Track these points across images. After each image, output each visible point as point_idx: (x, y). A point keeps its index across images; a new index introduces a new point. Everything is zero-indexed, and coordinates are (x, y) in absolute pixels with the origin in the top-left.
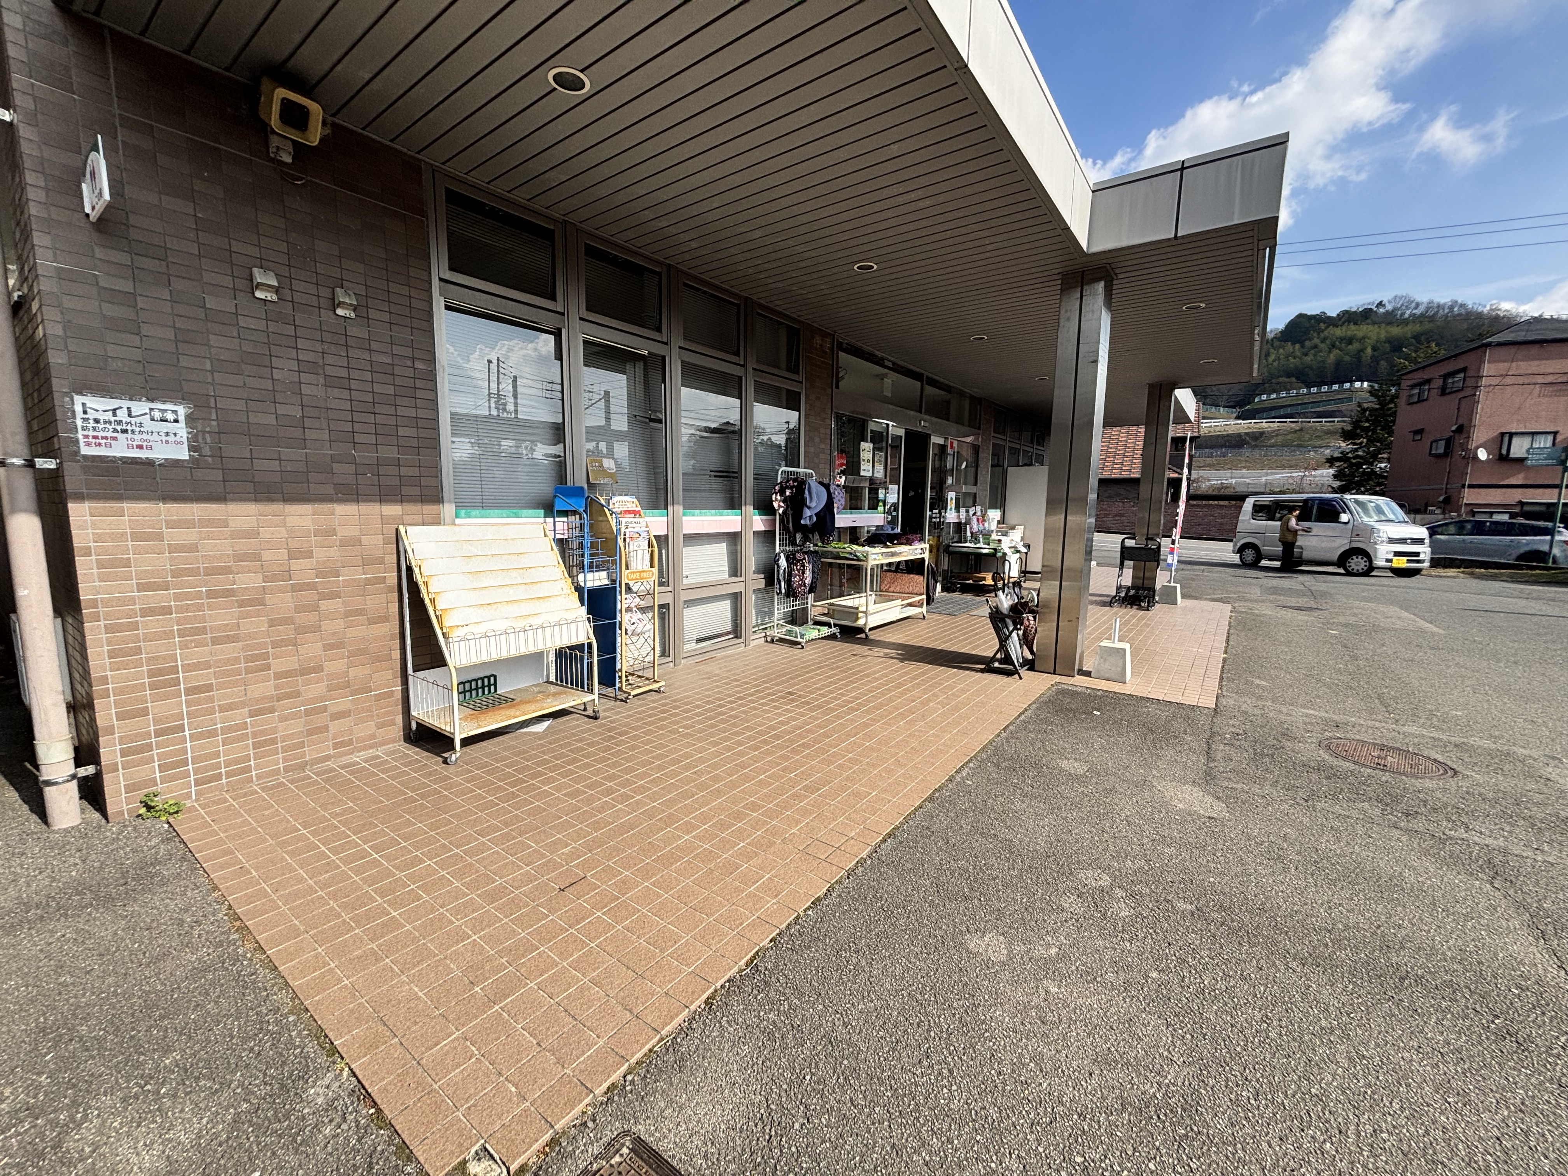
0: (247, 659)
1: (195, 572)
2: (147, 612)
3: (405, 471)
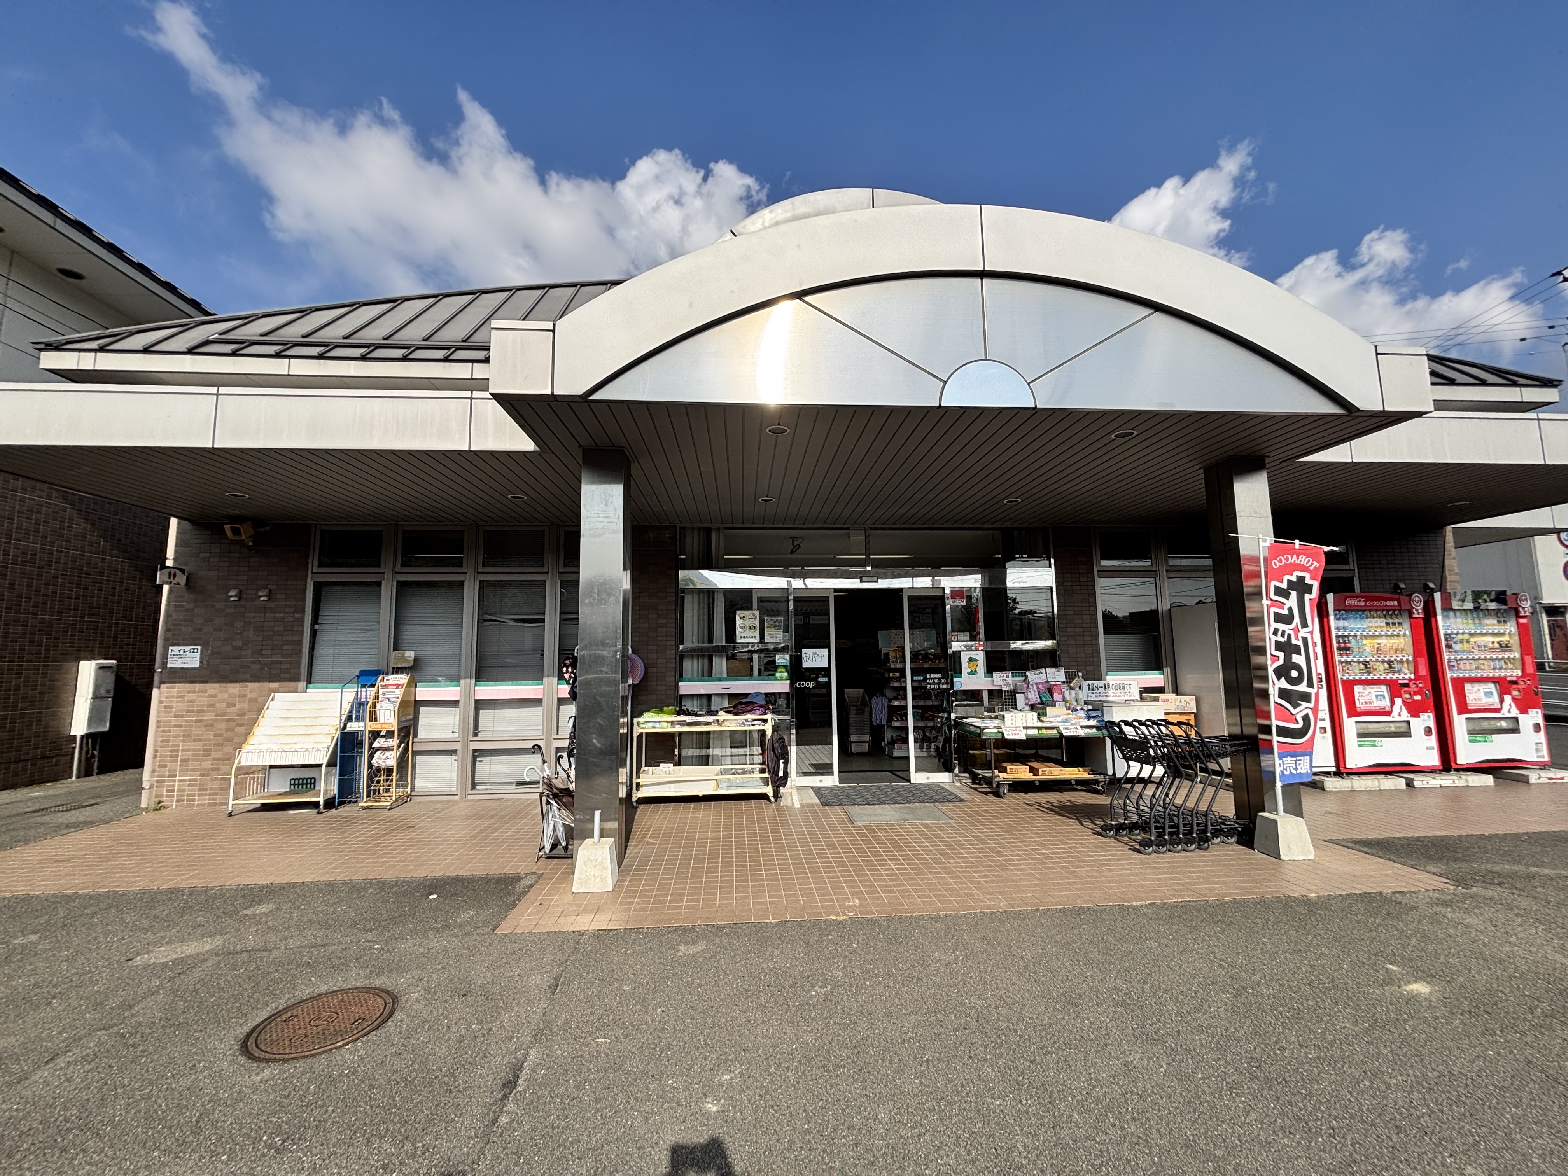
0: (204, 750)
1: (193, 711)
2: (175, 726)
3: (283, 666)
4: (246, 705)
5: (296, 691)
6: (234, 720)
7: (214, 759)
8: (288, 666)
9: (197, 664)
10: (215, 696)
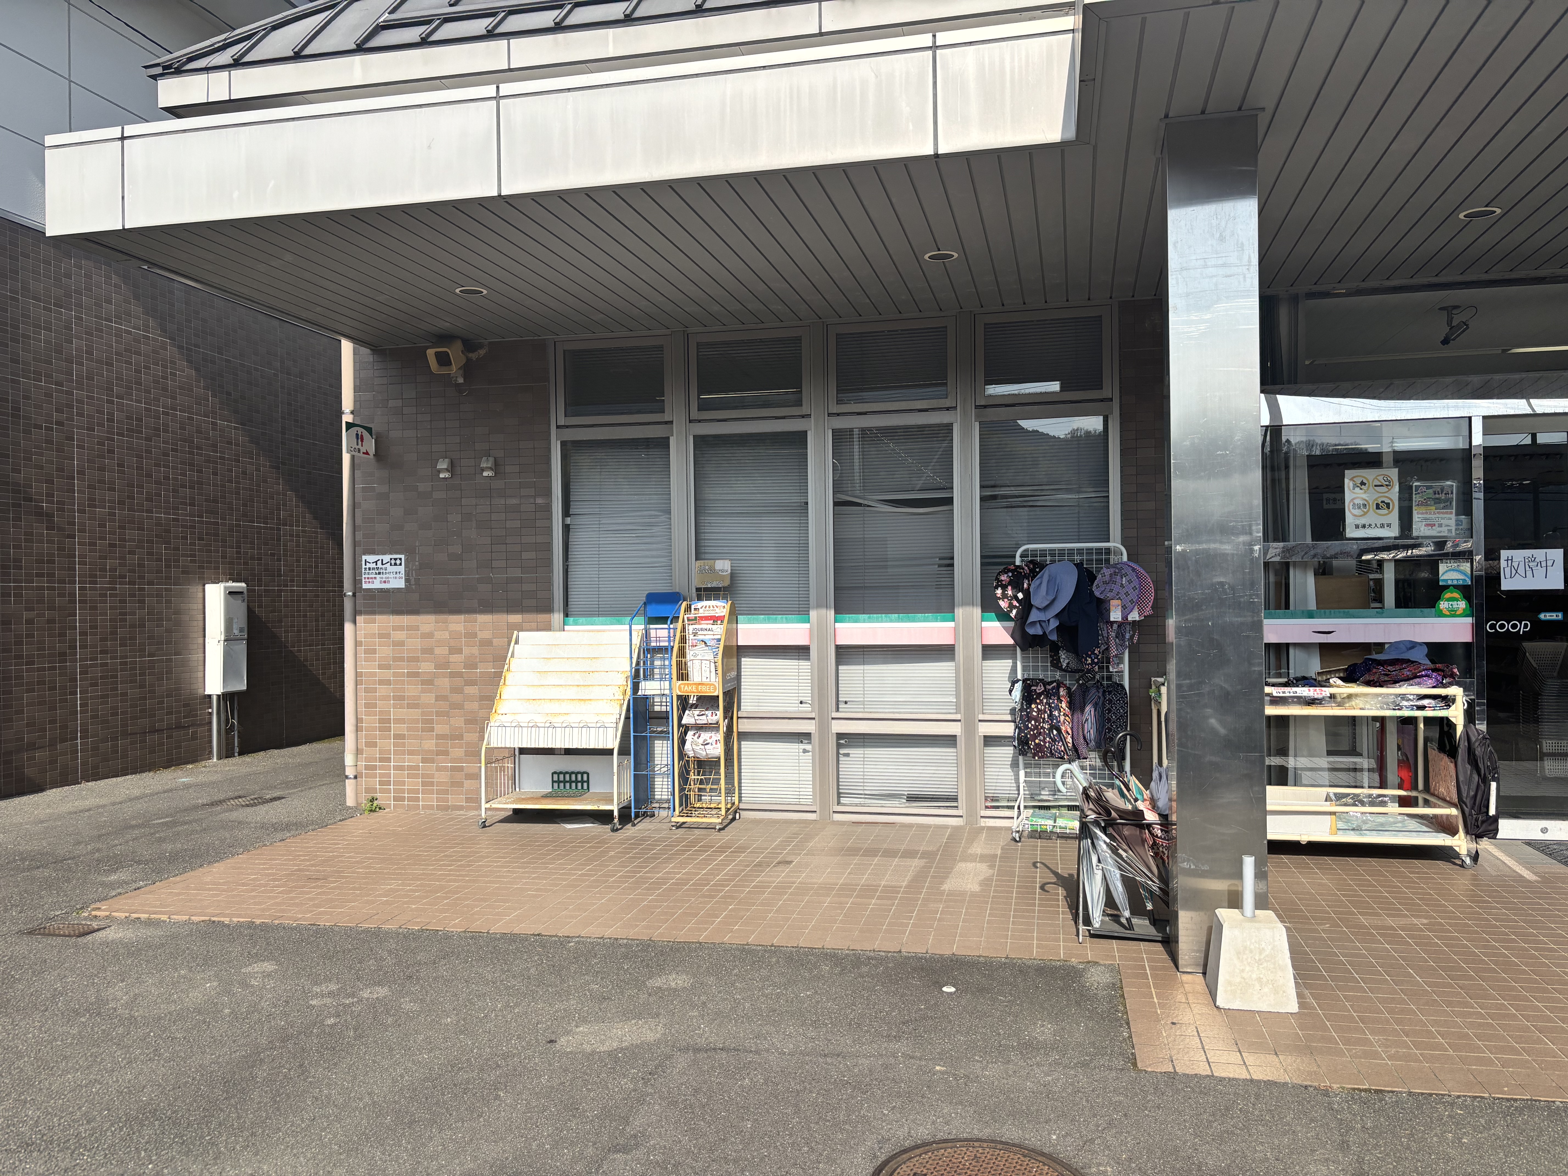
0: (424, 722)
2: (381, 682)
3: (526, 587)
4: (475, 651)
5: (548, 628)
6: (460, 675)
7: (439, 737)
8: (532, 587)
9: (401, 584)
10: (430, 635)
